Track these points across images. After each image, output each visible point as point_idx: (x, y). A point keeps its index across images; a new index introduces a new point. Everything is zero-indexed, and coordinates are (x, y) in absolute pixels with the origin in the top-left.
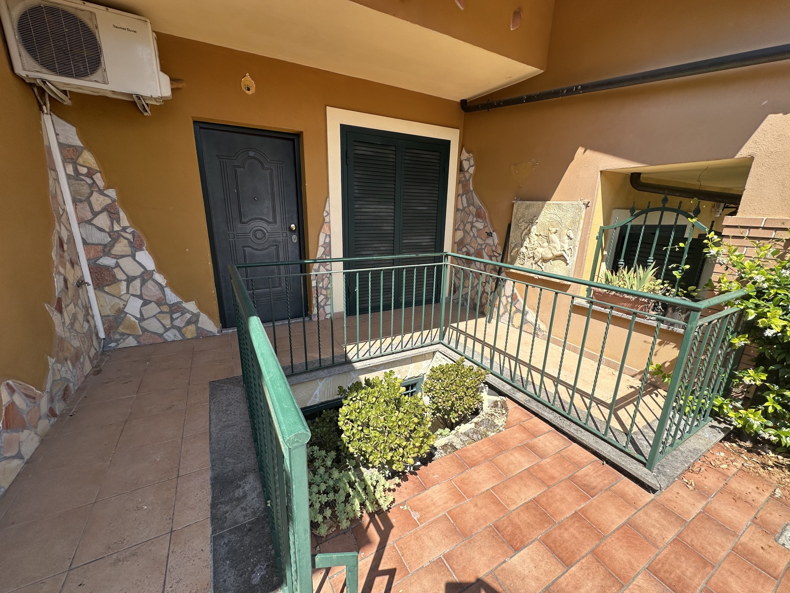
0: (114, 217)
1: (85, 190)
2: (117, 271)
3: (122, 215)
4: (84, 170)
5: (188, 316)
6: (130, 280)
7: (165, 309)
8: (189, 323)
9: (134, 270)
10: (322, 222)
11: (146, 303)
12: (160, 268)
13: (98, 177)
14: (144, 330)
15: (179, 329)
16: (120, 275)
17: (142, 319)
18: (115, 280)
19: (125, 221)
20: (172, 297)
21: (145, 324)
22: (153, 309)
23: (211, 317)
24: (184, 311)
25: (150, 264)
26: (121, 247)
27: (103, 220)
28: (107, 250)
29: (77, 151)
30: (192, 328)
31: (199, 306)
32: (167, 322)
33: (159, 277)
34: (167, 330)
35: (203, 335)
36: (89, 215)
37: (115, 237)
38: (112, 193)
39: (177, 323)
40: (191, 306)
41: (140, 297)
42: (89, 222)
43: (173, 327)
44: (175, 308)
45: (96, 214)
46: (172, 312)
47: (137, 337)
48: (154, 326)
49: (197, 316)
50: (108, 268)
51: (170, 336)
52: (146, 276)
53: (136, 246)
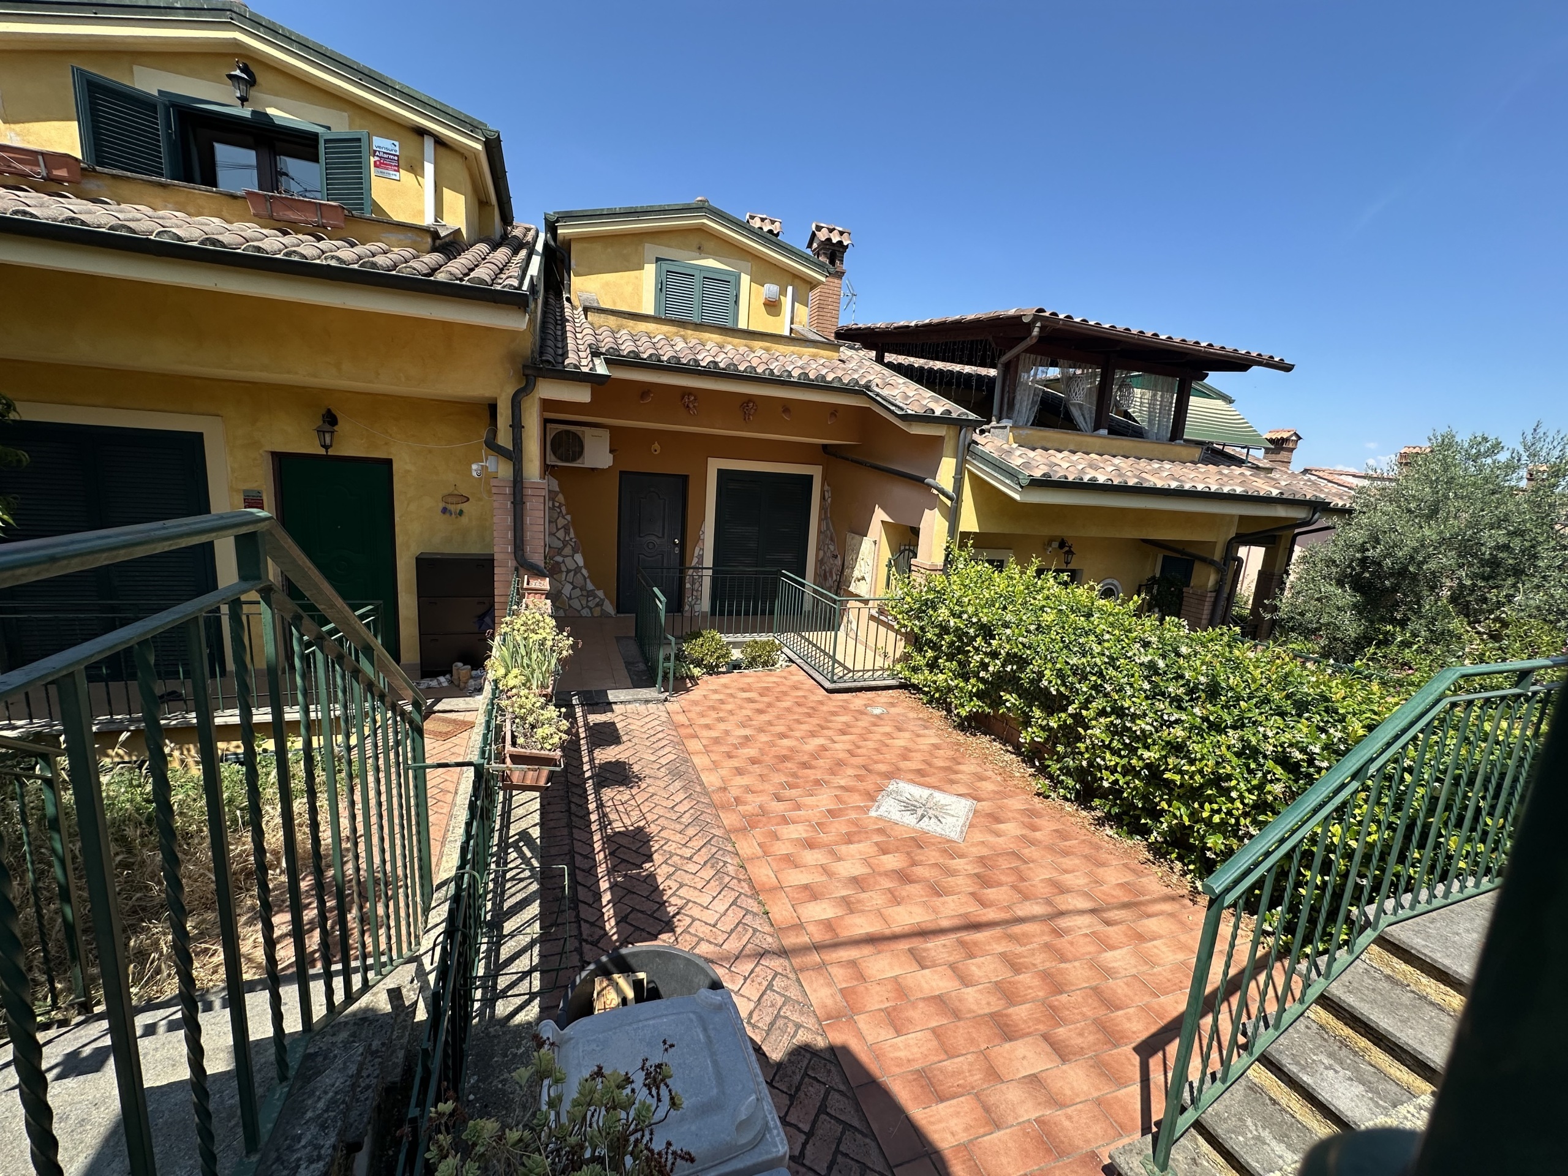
0: (567, 532)
1: (556, 515)
2: (562, 565)
3: (572, 530)
4: (557, 504)
5: (598, 600)
6: (568, 571)
7: (585, 593)
8: (597, 605)
9: (572, 566)
10: (698, 539)
11: (574, 588)
12: (586, 566)
13: (563, 508)
14: (570, 606)
15: (591, 609)
16: (564, 569)
17: (570, 598)
18: (561, 572)
19: (572, 535)
20: (590, 586)
21: (571, 602)
22: (577, 592)
23: (611, 603)
24: (595, 596)
25: (581, 563)
26: (568, 551)
27: (561, 534)
28: (559, 551)
29: (556, 493)
30: (598, 609)
31: (605, 594)
32: (584, 602)
33: (584, 571)
34: (583, 608)
35: (605, 615)
36: (555, 530)
37: (565, 543)
38: (569, 517)
39: (591, 604)
40: (600, 594)
41: (572, 583)
42: (554, 534)
43: (588, 607)
44: (591, 594)
45: (558, 530)
46: (588, 596)
47: (565, 611)
48: (576, 604)
49: (602, 601)
50: (558, 563)
51: (585, 612)
52: (577, 570)
53: (575, 551)
